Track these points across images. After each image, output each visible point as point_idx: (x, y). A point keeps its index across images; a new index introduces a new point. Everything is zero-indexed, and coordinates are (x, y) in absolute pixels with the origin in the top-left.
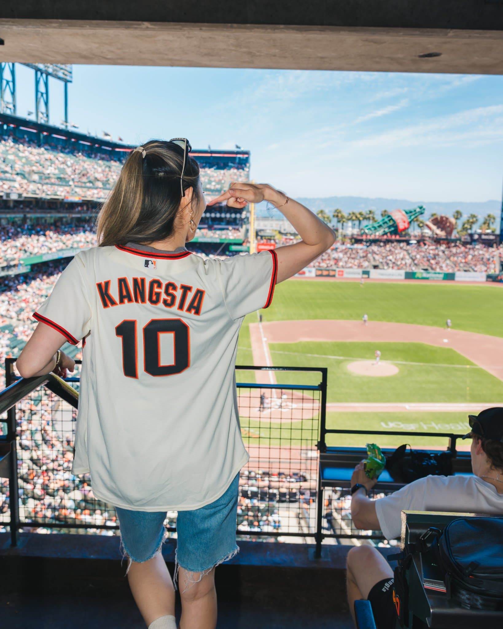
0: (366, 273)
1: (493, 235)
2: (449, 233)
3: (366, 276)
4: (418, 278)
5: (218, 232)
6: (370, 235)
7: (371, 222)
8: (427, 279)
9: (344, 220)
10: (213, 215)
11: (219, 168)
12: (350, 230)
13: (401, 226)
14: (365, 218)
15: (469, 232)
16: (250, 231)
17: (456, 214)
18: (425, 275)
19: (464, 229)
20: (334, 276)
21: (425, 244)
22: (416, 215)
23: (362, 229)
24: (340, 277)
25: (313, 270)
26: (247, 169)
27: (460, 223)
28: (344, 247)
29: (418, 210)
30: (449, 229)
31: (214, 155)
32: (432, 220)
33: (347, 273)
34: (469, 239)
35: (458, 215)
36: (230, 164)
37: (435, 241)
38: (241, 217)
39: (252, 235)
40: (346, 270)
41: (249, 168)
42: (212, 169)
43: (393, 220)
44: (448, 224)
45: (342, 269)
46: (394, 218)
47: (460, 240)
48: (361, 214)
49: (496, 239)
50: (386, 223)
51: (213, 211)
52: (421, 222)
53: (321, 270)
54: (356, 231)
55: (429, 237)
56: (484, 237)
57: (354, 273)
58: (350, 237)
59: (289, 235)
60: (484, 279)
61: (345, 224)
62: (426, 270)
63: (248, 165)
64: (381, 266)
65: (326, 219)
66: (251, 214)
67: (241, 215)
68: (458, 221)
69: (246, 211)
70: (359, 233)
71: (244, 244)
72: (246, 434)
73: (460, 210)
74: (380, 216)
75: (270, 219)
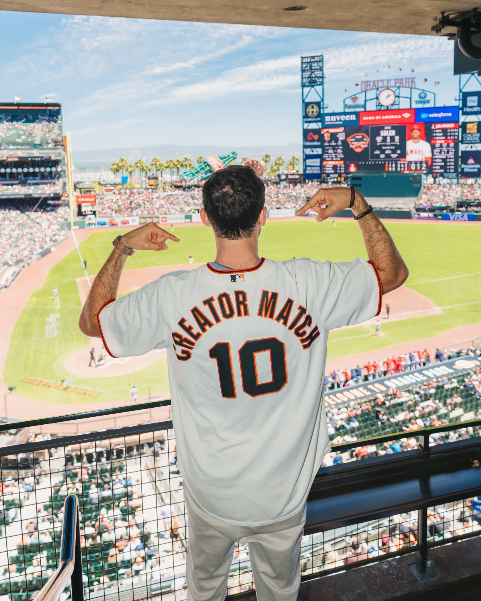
1: (298, 175)
3: (189, 220)
5: (33, 187)
6: (189, 181)
9: (163, 168)
10: (26, 170)
11: (28, 121)
12: (168, 177)
14: (182, 165)
15: (277, 173)
16: (67, 184)
17: (265, 158)
19: (273, 171)
22: (230, 160)
23: (181, 176)
24: (164, 223)
25: (137, 219)
26: (59, 122)
27: (268, 166)
28: (165, 194)
29: (231, 155)
30: (260, 171)
31: (21, 108)
33: (170, 219)
34: (277, 179)
35: (267, 158)
36: (40, 117)
38: (56, 171)
39: (70, 188)
40: (168, 216)
41: (61, 120)
42: (20, 123)
43: (209, 166)
44: (259, 167)
45: (165, 216)
46: (209, 164)
47: (270, 181)
48: (178, 161)
49: (300, 178)
50: (203, 168)
51: (25, 165)
53: (145, 218)
54: (175, 178)
56: (290, 177)
57: (177, 219)
58: (170, 184)
59: (108, 185)
60: (294, 215)
61: (163, 171)
63: (60, 117)
65: (145, 168)
66: (67, 167)
67: (56, 168)
68: (267, 164)
69: (62, 164)
70: (179, 180)
71: (63, 198)
72: (84, 393)
73: (268, 154)
74: (196, 163)
75: (87, 170)
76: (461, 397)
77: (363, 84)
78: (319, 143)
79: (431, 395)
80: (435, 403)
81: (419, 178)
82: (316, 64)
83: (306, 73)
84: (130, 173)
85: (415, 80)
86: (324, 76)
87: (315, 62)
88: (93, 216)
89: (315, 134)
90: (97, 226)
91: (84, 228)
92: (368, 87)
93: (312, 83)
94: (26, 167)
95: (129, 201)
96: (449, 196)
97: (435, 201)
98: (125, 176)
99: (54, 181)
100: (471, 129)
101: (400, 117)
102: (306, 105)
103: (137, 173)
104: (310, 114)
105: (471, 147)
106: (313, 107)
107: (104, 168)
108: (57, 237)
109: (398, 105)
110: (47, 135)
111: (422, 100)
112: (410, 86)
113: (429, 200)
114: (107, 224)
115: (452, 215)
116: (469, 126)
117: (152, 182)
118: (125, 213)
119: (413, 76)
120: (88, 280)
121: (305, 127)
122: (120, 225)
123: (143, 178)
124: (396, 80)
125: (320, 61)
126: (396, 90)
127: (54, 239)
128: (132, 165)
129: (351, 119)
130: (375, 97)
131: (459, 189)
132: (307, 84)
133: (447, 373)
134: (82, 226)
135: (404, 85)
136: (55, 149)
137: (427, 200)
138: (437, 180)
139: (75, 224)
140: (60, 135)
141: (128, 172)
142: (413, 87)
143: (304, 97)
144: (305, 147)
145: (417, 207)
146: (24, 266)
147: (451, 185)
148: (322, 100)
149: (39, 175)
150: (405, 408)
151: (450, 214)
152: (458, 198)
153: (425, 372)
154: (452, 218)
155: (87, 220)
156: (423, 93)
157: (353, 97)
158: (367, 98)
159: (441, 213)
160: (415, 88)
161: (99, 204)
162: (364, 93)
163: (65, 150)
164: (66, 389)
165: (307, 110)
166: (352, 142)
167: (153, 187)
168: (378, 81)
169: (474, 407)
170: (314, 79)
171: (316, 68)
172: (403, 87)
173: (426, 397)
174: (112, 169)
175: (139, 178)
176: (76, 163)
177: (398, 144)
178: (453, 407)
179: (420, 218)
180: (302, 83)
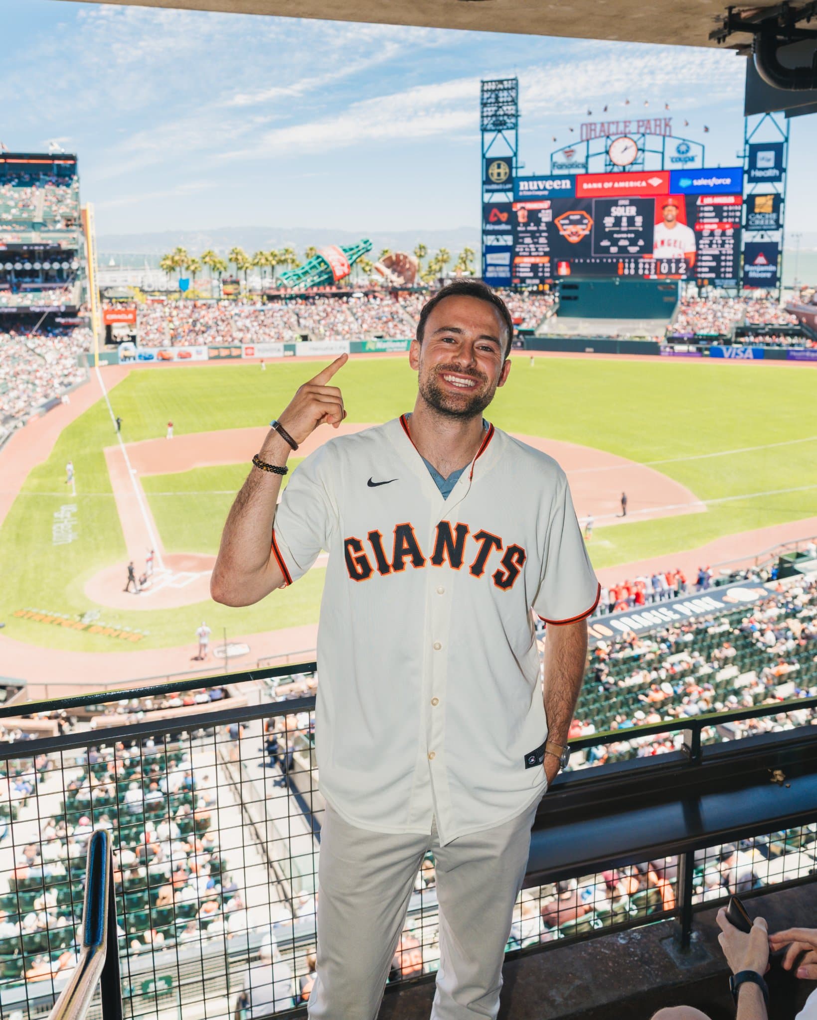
0: (290, 348)
2: (411, 279)
3: (291, 353)
4: (370, 351)
5: (30, 295)
6: (292, 288)
7: (290, 266)
8: (383, 351)
9: (247, 265)
10: (18, 266)
11: (22, 184)
12: (256, 281)
13: (339, 272)
14: (281, 262)
15: (438, 276)
16: (88, 291)
17: (418, 250)
18: (380, 345)
19: (430, 271)
20: (239, 357)
21: (375, 297)
22: (360, 253)
23: (277, 279)
24: (250, 357)
25: (204, 349)
26: (74, 185)
27: (424, 265)
28: (252, 308)
29: (362, 245)
30: (410, 273)
31: (9, 161)
32: (384, 261)
33: (259, 350)
35: (421, 251)
36: (42, 177)
37: (390, 293)
38: (70, 268)
39: (93, 298)
40: (255, 346)
41: (78, 181)
42: (7, 187)
43: (326, 263)
44: (408, 266)
45: (251, 345)
46: (325, 259)
47: (426, 288)
48: (274, 255)
50: (314, 267)
51: (17, 258)
52: (367, 264)
53: (217, 348)
54: (268, 282)
55: (382, 287)
57: (270, 350)
58: (259, 292)
59: (157, 294)
61: (248, 271)
62: (380, 337)
63: (75, 178)
64: (311, 336)
65: (218, 265)
66: (88, 262)
67: (70, 263)
68: (422, 260)
69: (79, 256)
70: (274, 286)
71: (81, 314)
72: (118, 636)
73: (422, 245)
74: (304, 258)
75: (122, 268)
76: (736, 648)
77: (584, 128)
78: (508, 227)
79: (686, 645)
80: (692, 657)
81: (673, 286)
82: (505, 93)
83: (489, 109)
84: (194, 272)
85: (671, 123)
86: (519, 113)
87: (504, 89)
88: (132, 344)
89: (502, 212)
90: (138, 361)
91: (117, 364)
92: (593, 133)
93: (499, 125)
94: (19, 261)
95: (191, 321)
96: (723, 317)
97: (700, 326)
98: (184, 278)
99: (65, 285)
100: (762, 206)
101: (644, 184)
102: (489, 162)
103: (204, 274)
104: (494, 178)
105: (762, 237)
106: (499, 167)
107: (149, 264)
108: (71, 379)
109: (642, 163)
110: (54, 208)
111: (682, 156)
112: (663, 132)
113: (688, 323)
114: (155, 358)
115: (727, 349)
116: (758, 201)
117: (230, 288)
118: (183, 340)
119: (668, 116)
120: (124, 450)
121: (486, 200)
122: (176, 359)
123: (215, 283)
124: (638, 121)
125: (512, 88)
126: (639, 139)
127: (66, 381)
128: (197, 260)
129: (563, 187)
130: (603, 150)
131: (740, 306)
132: (490, 127)
133: (712, 608)
134: (113, 360)
135: (653, 131)
136: (68, 231)
137: (685, 324)
138: (704, 290)
139: (101, 357)
140: (75, 208)
141: (189, 272)
142: (668, 133)
143: (485, 149)
144: (485, 232)
145: (670, 335)
146: (16, 427)
147: (726, 298)
148: (515, 154)
149: (40, 275)
150: (643, 665)
151: (723, 348)
152: (737, 322)
153: (677, 607)
154: (726, 355)
155: (121, 351)
156: (683, 144)
157: (567, 149)
158: (591, 153)
159: (708, 346)
160: (670, 136)
161: (142, 323)
162: (585, 144)
163: (84, 233)
164: (87, 628)
165: (490, 171)
166: (563, 225)
167: (231, 297)
168: (609, 123)
169: (757, 664)
170: (501, 118)
171: (505, 100)
172: (650, 134)
173: (678, 648)
174: (162, 266)
175: (208, 282)
176: (103, 255)
177: (641, 229)
178: (721, 664)
179: (674, 354)
180: (482, 125)
